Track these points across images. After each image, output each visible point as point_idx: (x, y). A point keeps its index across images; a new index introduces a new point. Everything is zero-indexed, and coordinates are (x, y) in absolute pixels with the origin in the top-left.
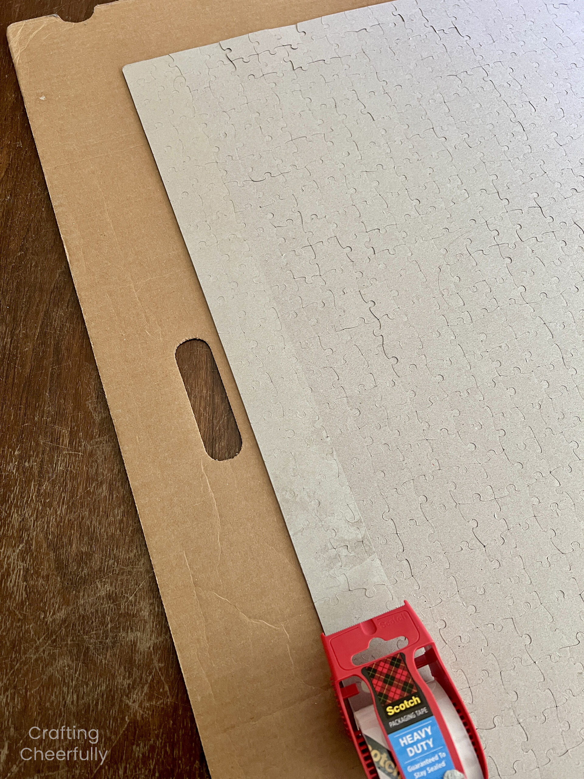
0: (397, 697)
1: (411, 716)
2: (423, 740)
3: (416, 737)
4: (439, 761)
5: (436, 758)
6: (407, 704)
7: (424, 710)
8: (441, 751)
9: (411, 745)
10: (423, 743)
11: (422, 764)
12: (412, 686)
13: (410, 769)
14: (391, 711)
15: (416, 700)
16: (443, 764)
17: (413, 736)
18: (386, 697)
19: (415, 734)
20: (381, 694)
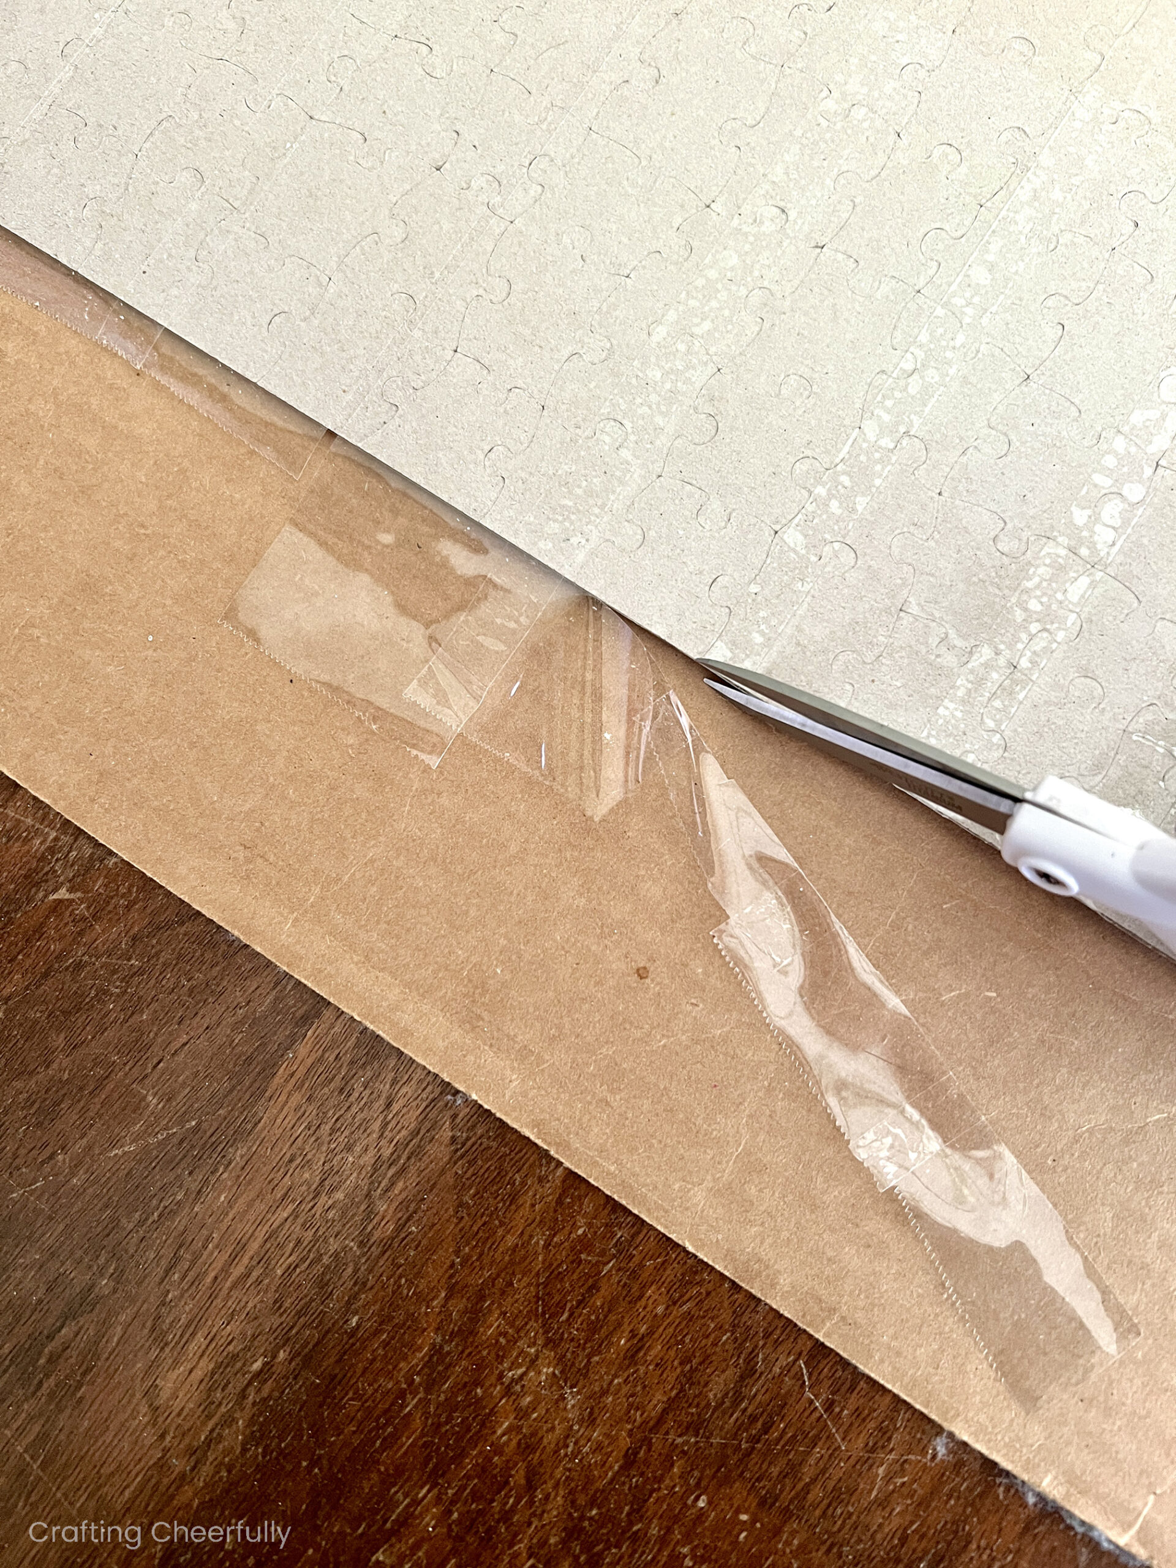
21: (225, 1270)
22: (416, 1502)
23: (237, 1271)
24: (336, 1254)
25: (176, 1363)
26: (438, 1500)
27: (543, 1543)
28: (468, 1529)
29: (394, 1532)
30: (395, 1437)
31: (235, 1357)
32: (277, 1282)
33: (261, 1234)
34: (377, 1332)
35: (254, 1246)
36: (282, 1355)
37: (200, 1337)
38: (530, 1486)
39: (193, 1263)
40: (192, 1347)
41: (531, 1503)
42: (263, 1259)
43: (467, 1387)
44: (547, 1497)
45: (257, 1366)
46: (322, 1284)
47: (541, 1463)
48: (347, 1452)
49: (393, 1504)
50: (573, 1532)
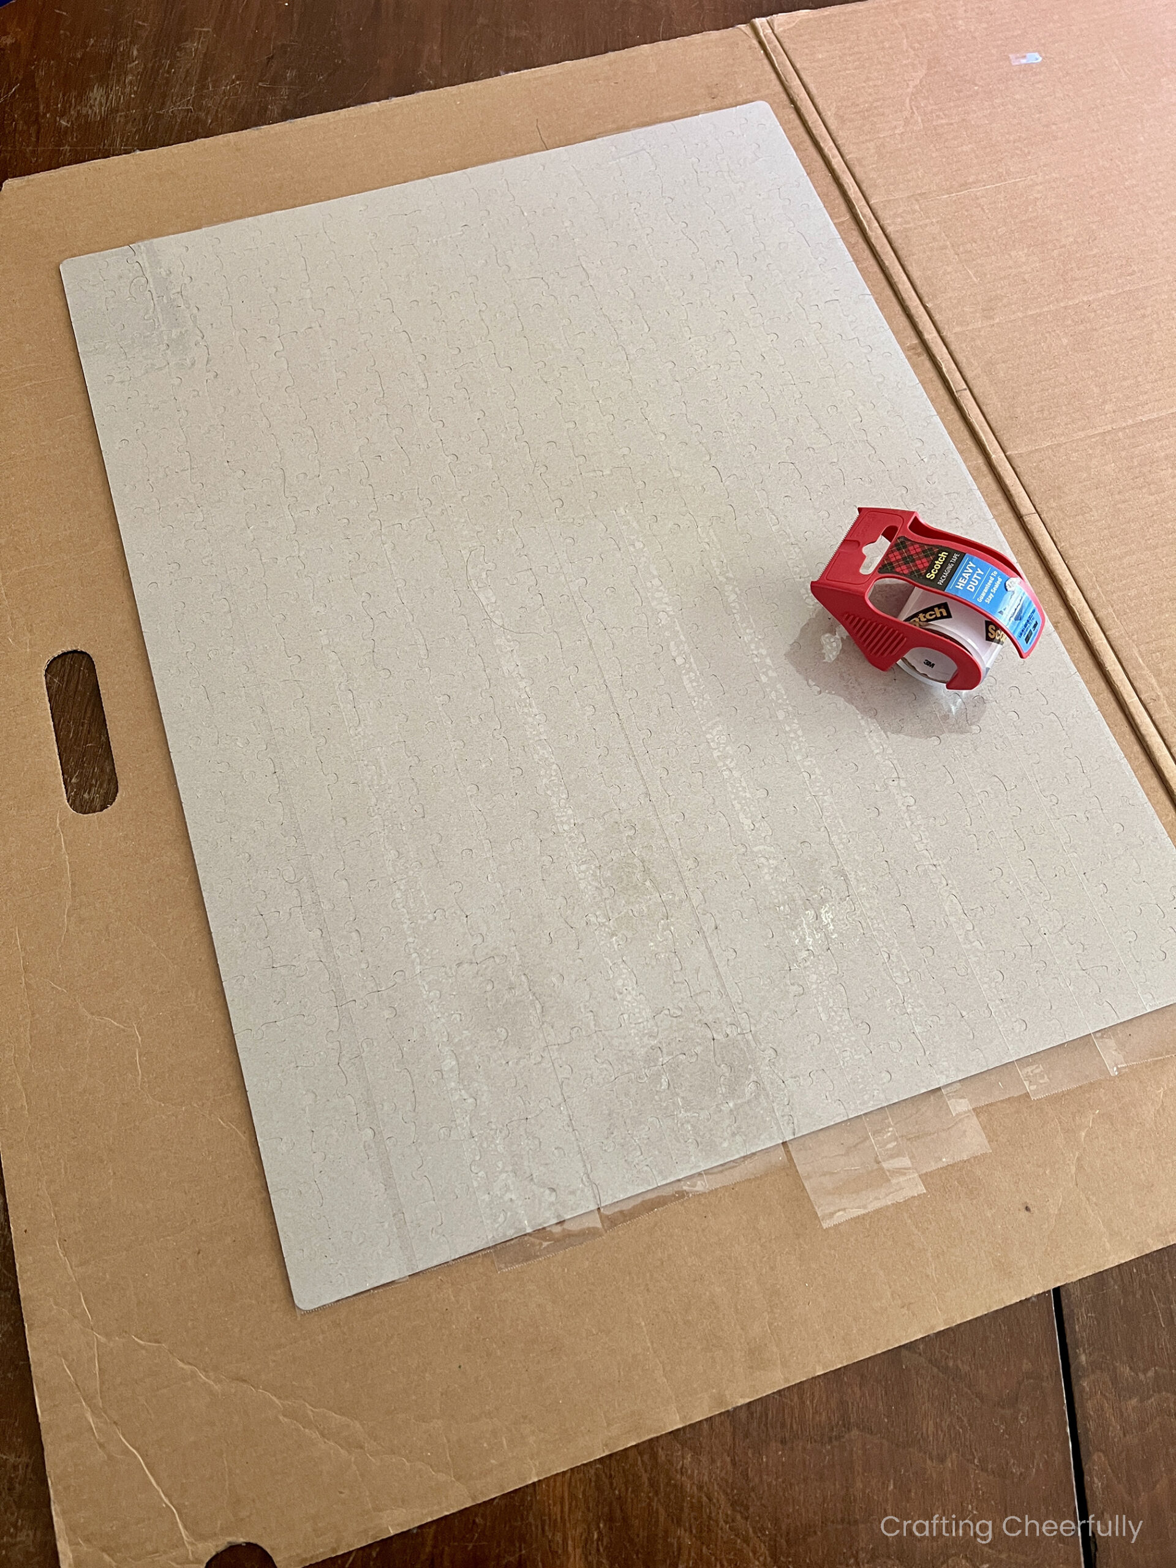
0: (927, 565)
1: (950, 567)
2: (973, 574)
3: (966, 576)
4: (996, 580)
5: (992, 579)
6: (938, 564)
7: (955, 556)
8: (992, 571)
9: (968, 583)
10: (975, 576)
11: (986, 590)
12: (930, 549)
13: (980, 600)
14: (931, 576)
15: (943, 555)
16: (1000, 580)
17: (963, 577)
18: (918, 570)
19: (964, 575)
20: (912, 573)
21: (562, 1511)
22: (679, 1538)
23: (566, 1509)
24: (595, 1473)
25: (568, 1558)
26: (685, 1530)
27: (727, 1515)
28: (701, 1532)
29: (679, 1554)
30: (657, 1521)
31: (586, 1539)
32: (583, 1500)
33: (566, 1488)
34: (627, 1490)
35: (566, 1495)
36: (601, 1525)
37: (570, 1542)
38: (710, 1500)
39: (550, 1519)
40: (570, 1549)
41: (714, 1505)
42: (573, 1497)
43: (668, 1484)
44: (718, 1500)
45: (596, 1536)
46: (598, 1488)
47: (708, 1489)
48: (645, 1540)
49: (672, 1545)
50: (733, 1504)
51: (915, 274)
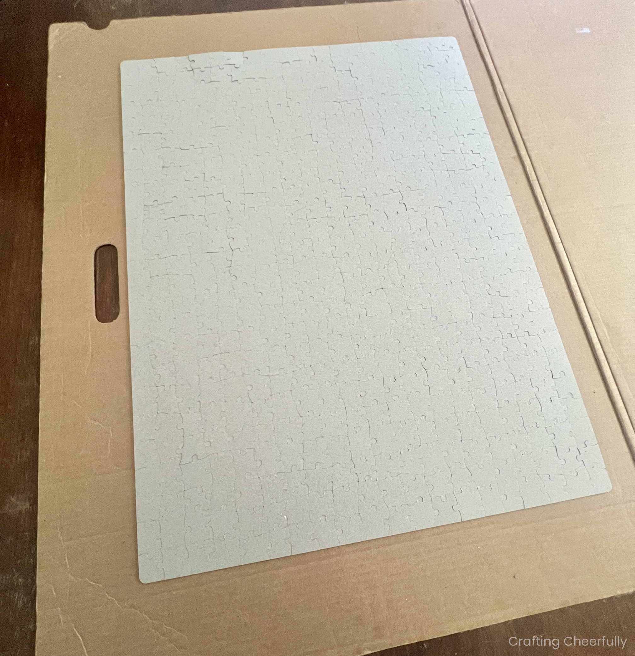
51: (520, 123)
